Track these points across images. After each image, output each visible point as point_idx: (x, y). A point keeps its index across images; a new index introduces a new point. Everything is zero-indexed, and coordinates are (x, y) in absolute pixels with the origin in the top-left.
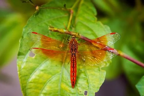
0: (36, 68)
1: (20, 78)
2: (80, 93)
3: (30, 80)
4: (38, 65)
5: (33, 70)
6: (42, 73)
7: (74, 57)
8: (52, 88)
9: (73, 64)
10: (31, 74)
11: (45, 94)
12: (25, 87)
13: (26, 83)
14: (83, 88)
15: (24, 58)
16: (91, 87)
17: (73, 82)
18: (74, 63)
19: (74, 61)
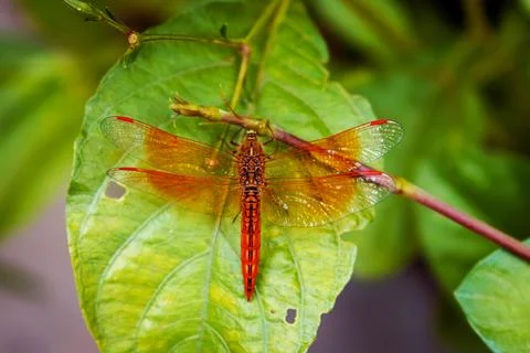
0: (129, 235)
1: (77, 268)
2: (272, 316)
3: (109, 274)
4: (134, 224)
5: (120, 240)
6: (147, 250)
7: (254, 200)
8: (180, 300)
9: (251, 222)
10: (111, 254)
11: (157, 319)
12: (94, 296)
13: (96, 284)
14: (283, 300)
15: (90, 203)
16: (309, 297)
17: (250, 281)
18: (251, 216)
19: (251, 213)
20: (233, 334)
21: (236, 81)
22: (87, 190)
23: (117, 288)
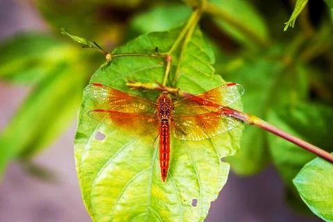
0: (107, 160)
2: (185, 203)
3: (98, 181)
4: (110, 154)
5: (103, 163)
6: (118, 168)
7: (166, 126)
8: (136, 195)
9: (164, 138)
10: (99, 170)
11: (124, 205)
12: (90, 192)
13: (91, 186)
15: (86, 143)
17: (164, 170)
18: (164, 135)
19: (165, 133)
20: (164, 212)
21: (164, 75)
22: (85, 136)
23: (102, 188)
